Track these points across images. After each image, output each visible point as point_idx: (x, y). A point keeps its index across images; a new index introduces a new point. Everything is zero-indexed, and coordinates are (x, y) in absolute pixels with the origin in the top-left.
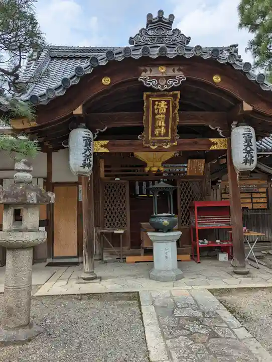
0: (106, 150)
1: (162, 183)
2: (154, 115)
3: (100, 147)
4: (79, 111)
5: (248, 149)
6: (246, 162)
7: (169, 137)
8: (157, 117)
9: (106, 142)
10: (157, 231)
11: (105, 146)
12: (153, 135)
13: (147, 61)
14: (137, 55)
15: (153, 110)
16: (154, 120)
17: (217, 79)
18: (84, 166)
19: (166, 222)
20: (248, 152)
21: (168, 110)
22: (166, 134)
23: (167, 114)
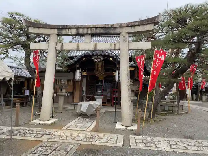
0: (86, 74)
2: (98, 66)
3: (85, 73)
4: (78, 66)
9: (86, 72)
10: (98, 96)
11: (86, 73)
12: (98, 71)
16: (98, 67)
17: (111, 59)
18: (79, 79)
19: (99, 94)
22: (101, 71)
23: (101, 66)
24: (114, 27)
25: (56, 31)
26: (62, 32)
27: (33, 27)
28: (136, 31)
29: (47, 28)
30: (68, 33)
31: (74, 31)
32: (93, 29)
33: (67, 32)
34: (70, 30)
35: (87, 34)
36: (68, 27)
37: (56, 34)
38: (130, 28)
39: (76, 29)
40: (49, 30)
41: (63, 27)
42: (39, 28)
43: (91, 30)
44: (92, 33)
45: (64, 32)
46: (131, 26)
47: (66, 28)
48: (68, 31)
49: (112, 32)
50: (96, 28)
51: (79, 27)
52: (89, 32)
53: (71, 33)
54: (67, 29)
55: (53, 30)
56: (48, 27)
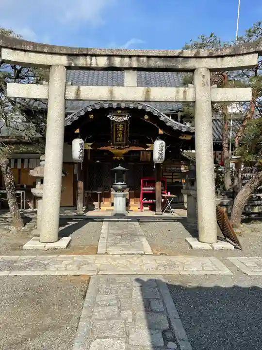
0: (91, 148)
1: (120, 167)
2: (116, 131)
3: (88, 146)
4: (78, 131)
5: (161, 152)
6: (159, 158)
7: (125, 143)
8: (118, 132)
9: (91, 144)
10: (116, 191)
11: (90, 146)
12: (116, 141)
13: (111, 110)
14: (106, 106)
15: (116, 129)
16: (117, 134)
17: (146, 117)
18: (80, 157)
19: (120, 187)
20: (160, 154)
21: (124, 129)
22: (123, 141)
23: (123, 131)
24: (184, 56)
25: (64, 60)
26: (77, 63)
27: (12, 49)
28: (226, 67)
29: (45, 53)
30: (91, 64)
31: (102, 62)
32: (142, 59)
33: (89, 62)
34: (94, 58)
35: (130, 68)
36: (90, 53)
37: (65, 66)
38: (215, 60)
39: (106, 58)
40: (49, 56)
41: (81, 53)
42: (25, 51)
43: (138, 61)
44: (141, 66)
45: (81, 62)
46: (217, 57)
47: (86, 55)
48: (91, 60)
49: (180, 67)
50: (149, 57)
51: (115, 54)
52: (135, 64)
53: (97, 64)
54: (88, 58)
55: (57, 57)
56: (46, 50)
